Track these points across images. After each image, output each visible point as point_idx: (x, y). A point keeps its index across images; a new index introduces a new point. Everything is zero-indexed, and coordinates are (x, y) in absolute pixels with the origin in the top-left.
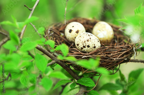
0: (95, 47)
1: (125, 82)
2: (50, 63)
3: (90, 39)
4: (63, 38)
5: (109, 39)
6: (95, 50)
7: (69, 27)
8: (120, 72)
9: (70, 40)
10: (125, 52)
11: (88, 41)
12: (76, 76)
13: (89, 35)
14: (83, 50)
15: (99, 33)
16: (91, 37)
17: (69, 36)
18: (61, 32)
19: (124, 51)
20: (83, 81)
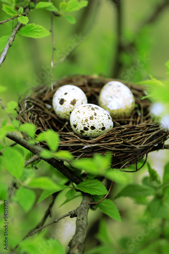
0: (103, 129)
1: (159, 182)
2: (30, 160)
3: (95, 114)
4: (50, 113)
5: (128, 112)
6: (104, 133)
7: (59, 94)
8: (149, 166)
9: (62, 116)
10: (154, 133)
11: (91, 118)
12: (75, 177)
13: (93, 109)
14: (84, 134)
15: (110, 101)
16: (96, 111)
17: (60, 109)
18: (46, 102)
19: (153, 131)
20: (88, 186)
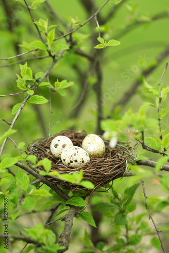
0: (83, 162)
1: (119, 199)
3: (78, 152)
4: (49, 154)
5: (100, 153)
6: (83, 164)
7: (54, 142)
8: (112, 189)
9: (57, 156)
10: (117, 165)
11: (75, 155)
12: (65, 195)
13: (76, 149)
14: (70, 165)
15: (89, 146)
16: (78, 150)
17: (55, 151)
18: (46, 147)
20: (74, 201)
